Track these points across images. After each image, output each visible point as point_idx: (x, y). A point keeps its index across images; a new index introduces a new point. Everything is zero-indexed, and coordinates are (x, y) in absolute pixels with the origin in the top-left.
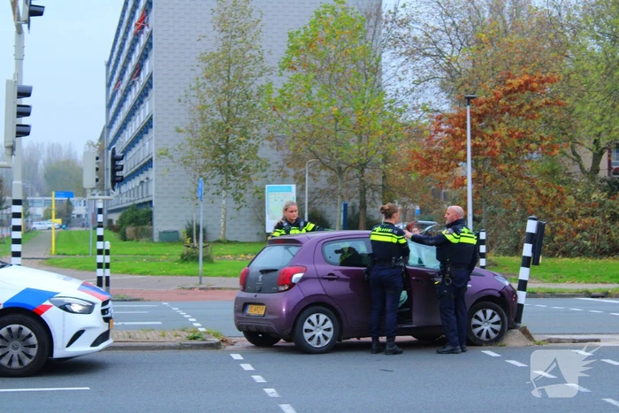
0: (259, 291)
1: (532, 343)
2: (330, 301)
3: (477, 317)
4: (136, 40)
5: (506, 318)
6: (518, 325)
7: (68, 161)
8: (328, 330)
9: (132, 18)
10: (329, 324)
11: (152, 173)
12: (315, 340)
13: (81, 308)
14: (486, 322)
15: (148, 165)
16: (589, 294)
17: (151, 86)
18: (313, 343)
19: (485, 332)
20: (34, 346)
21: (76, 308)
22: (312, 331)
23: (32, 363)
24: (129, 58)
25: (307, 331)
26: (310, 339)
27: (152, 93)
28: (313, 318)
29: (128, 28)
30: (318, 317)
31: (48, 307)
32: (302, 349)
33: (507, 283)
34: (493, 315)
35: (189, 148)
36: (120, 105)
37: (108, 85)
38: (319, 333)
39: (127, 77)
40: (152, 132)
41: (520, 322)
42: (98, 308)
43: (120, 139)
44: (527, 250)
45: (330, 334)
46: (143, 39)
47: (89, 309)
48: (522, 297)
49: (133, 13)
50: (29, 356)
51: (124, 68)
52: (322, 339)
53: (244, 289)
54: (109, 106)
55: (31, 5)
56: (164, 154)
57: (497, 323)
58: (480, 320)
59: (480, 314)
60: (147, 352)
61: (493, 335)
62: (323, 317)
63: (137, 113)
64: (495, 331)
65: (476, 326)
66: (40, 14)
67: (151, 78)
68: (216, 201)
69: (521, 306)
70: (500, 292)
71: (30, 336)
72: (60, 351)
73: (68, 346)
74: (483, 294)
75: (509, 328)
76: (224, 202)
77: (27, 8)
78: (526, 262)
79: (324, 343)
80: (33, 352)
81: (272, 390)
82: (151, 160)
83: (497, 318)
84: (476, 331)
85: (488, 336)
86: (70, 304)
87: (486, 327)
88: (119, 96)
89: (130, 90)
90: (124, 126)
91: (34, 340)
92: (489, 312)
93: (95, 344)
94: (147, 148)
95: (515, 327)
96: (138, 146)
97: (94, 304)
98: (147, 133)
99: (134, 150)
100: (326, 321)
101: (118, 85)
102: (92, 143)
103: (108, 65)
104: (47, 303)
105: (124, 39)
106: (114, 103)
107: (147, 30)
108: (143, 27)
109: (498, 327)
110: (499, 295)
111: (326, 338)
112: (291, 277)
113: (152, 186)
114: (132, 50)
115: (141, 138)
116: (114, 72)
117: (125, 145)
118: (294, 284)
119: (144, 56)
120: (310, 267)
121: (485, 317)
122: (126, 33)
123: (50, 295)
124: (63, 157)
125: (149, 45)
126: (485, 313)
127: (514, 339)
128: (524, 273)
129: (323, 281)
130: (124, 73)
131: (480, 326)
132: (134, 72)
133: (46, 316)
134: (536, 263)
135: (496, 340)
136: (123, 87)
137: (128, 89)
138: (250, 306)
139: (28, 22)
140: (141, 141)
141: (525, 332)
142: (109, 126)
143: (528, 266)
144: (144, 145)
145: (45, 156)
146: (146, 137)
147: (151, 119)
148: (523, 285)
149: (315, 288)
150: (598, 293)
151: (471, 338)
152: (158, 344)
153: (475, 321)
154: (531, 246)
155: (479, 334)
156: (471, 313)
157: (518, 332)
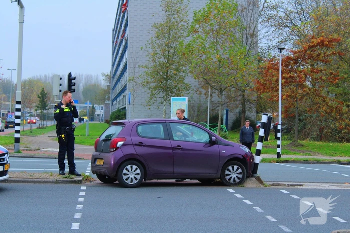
0: (102, 151)
1: (262, 186)
2: (139, 158)
3: (229, 170)
6: (255, 175)
8: (138, 174)
10: (139, 171)
12: (130, 180)
14: (234, 173)
16: (340, 162)
18: (129, 182)
19: (233, 178)
22: (128, 174)
25: (125, 174)
26: (127, 179)
28: (129, 167)
30: (132, 167)
32: (123, 185)
34: (238, 169)
38: (132, 176)
41: (256, 173)
44: (262, 132)
45: (139, 177)
48: (258, 159)
52: (134, 179)
57: (240, 173)
58: (231, 172)
59: (230, 168)
60: (37, 184)
61: (237, 180)
62: (135, 167)
64: (239, 178)
65: (227, 175)
69: (257, 165)
70: (243, 156)
74: (232, 157)
75: (248, 177)
78: (261, 139)
79: (135, 182)
83: (240, 170)
84: (228, 177)
85: (235, 180)
87: (234, 175)
92: (236, 167)
95: (253, 176)
100: (137, 169)
109: (241, 176)
110: (242, 157)
111: (136, 179)
112: (117, 143)
118: (119, 148)
120: (129, 138)
121: (233, 170)
126: (233, 167)
127: (251, 183)
128: (260, 145)
129: (135, 146)
131: (230, 175)
134: (267, 140)
135: (240, 183)
138: (98, 160)
141: (259, 179)
143: (262, 141)
148: (259, 153)
149: (131, 150)
150: (346, 162)
151: (225, 181)
153: (227, 172)
154: (264, 130)
155: (230, 179)
156: (225, 167)
157: (254, 178)
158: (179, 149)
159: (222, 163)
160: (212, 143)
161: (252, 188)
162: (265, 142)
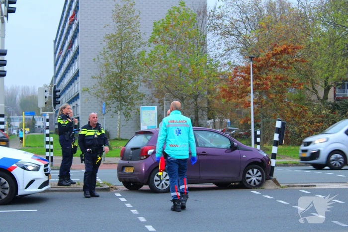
0: (131, 160)
1: (279, 187)
3: (249, 173)
4: (70, 28)
5: (264, 174)
6: (272, 177)
7: (33, 96)
9: (68, 15)
11: (79, 102)
12: (161, 185)
13: (33, 168)
14: (254, 176)
15: (77, 97)
17: (78, 53)
18: (160, 187)
19: (253, 181)
20: (7, 189)
21: (30, 168)
22: (158, 181)
23: (6, 198)
24: (66, 38)
25: (156, 181)
26: (158, 185)
27: (79, 57)
29: (66, 21)
31: (15, 168)
32: (154, 191)
33: (265, 155)
34: (257, 172)
35: (99, 87)
36: (62, 64)
37: (55, 53)
38: (163, 182)
39: (65, 48)
40: (79, 79)
41: (272, 176)
42: (42, 168)
43: (62, 83)
46: (74, 27)
47: (37, 169)
48: (273, 162)
49: (68, 12)
50: (5, 194)
51: (64, 43)
52: (164, 185)
53: (123, 159)
54: (55, 65)
55: (8, 7)
56: (85, 90)
57: (260, 176)
58: (251, 175)
59: (250, 171)
60: (70, 193)
61: (257, 183)
62: (165, 173)
63: (71, 68)
64: (258, 181)
65: (248, 178)
66: (14, 12)
67: (78, 48)
68: (114, 116)
69: (273, 168)
70: (261, 160)
71: (5, 183)
72: (21, 191)
73: (26, 188)
74: (252, 161)
75: (267, 179)
76: (119, 117)
77: (6, 9)
78: (276, 144)
79: (166, 187)
80: (7, 192)
81: (135, 210)
82: (78, 94)
83: (259, 174)
84: (248, 181)
85: (255, 183)
86: (27, 166)
87: (254, 179)
88: (61, 59)
89: (67, 55)
90: (64, 76)
91: (7, 185)
92: (255, 170)
93: (41, 187)
94: (76, 88)
95: (269, 179)
96: (71, 87)
97: (40, 166)
98: (76, 79)
99: (69, 89)
100: (166, 175)
101: (60, 53)
102: (46, 86)
103: (55, 42)
104: (14, 165)
105: (64, 27)
106: (58, 63)
107: (76, 22)
108: (74, 20)
109: (260, 179)
110: (261, 161)
112: (147, 152)
113: (79, 109)
114: (68, 33)
115: (73, 82)
116: (58, 46)
117: (64, 86)
118: (149, 156)
119: (75, 37)
121: (253, 173)
122: (65, 24)
123: (16, 161)
124: (30, 94)
125: (77, 30)
126: (253, 171)
127: (269, 185)
130: (64, 46)
131: (250, 178)
132: (69, 45)
133: (14, 172)
134: (281, 144)
135: (259, 185)
136: (63, 54)
137: (66, 55)
138: (126, 168)
139: (7, 16)
140: (73, 84)
141: (275, 181)
142: (56, 76)
143: (277, 146)
144: (75, 86)
145: (20, 93)
146: (76, 82)
147: (78, 71)
148: (274, 156)
151: (245, 184)
152: (76, 189)
153: (248, 176)
154: (278, 134)
155: (250, 182)
156: (246, 171)
157: (271, 181)
158: (205, 155)
159: (243, 167)
160: (233, 148)
161: (270, 190)
162: (280, 147)
